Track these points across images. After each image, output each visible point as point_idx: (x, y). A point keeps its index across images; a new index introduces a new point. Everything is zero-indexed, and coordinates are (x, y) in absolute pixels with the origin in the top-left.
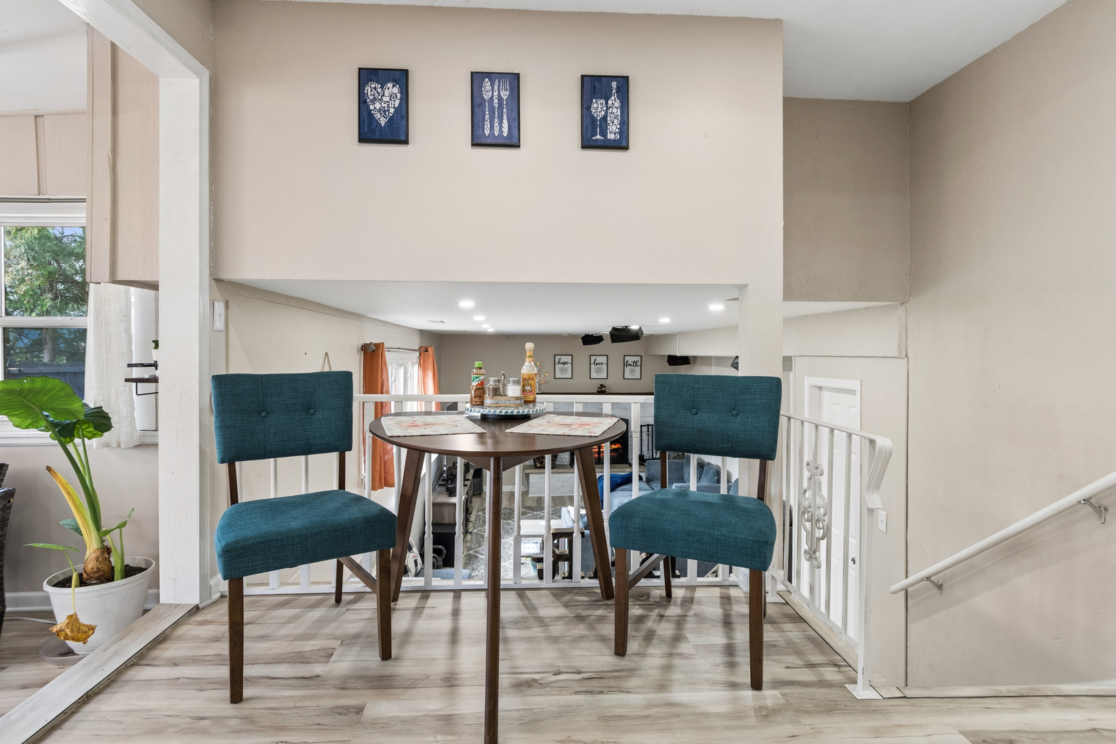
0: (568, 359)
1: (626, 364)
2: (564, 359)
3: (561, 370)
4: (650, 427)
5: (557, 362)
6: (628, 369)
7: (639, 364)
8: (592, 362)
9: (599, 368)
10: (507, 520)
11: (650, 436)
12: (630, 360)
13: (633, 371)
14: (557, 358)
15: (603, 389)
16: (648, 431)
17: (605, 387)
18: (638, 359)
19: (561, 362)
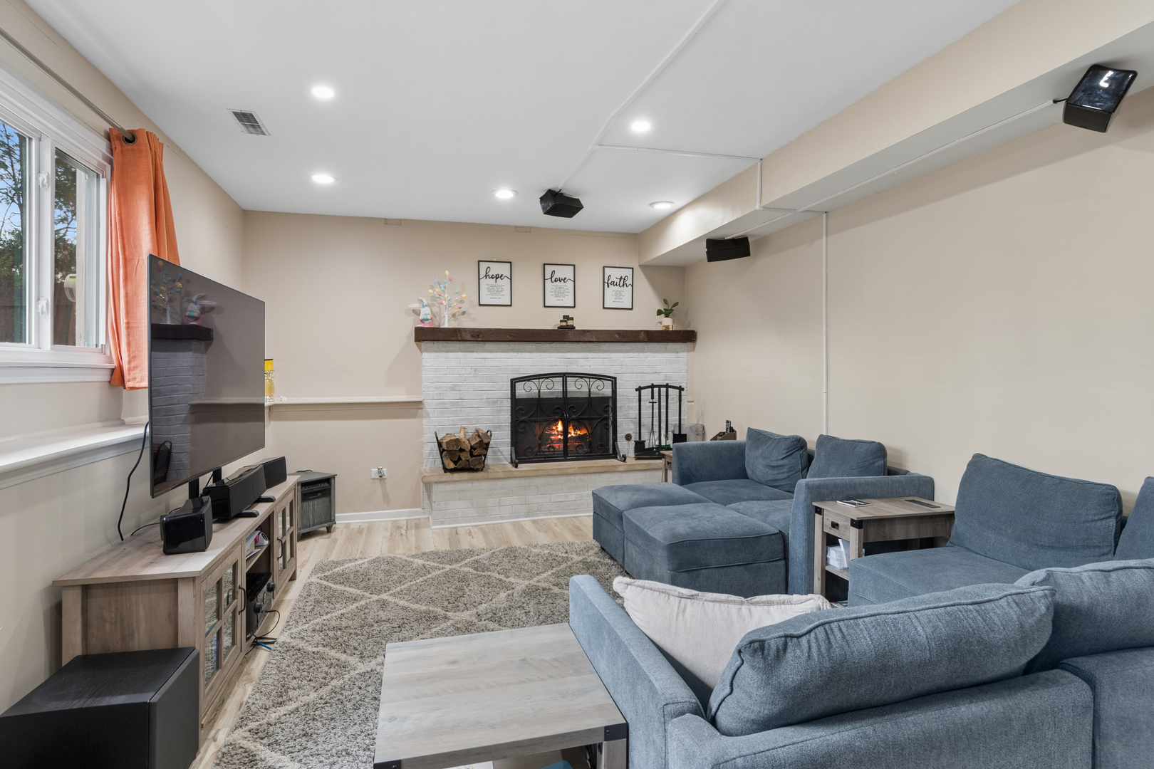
0: (503, 269)
1: (606, 283)
2: (496, 269)
3: (490, 289)
4: (656, 390)
5: (483, 274)
6: (610, 291)
7: (629, 282)
8: (548, 275)
9: (560, 287)
10: (379, 592)
11: (656, 406)
12: (615, 274)
13: (619, 295)
14: (483, 266)
15: (570, 323)
16: (653, 398)
17: (572, 319)
18: (629, 272)
19: (490, 274)
